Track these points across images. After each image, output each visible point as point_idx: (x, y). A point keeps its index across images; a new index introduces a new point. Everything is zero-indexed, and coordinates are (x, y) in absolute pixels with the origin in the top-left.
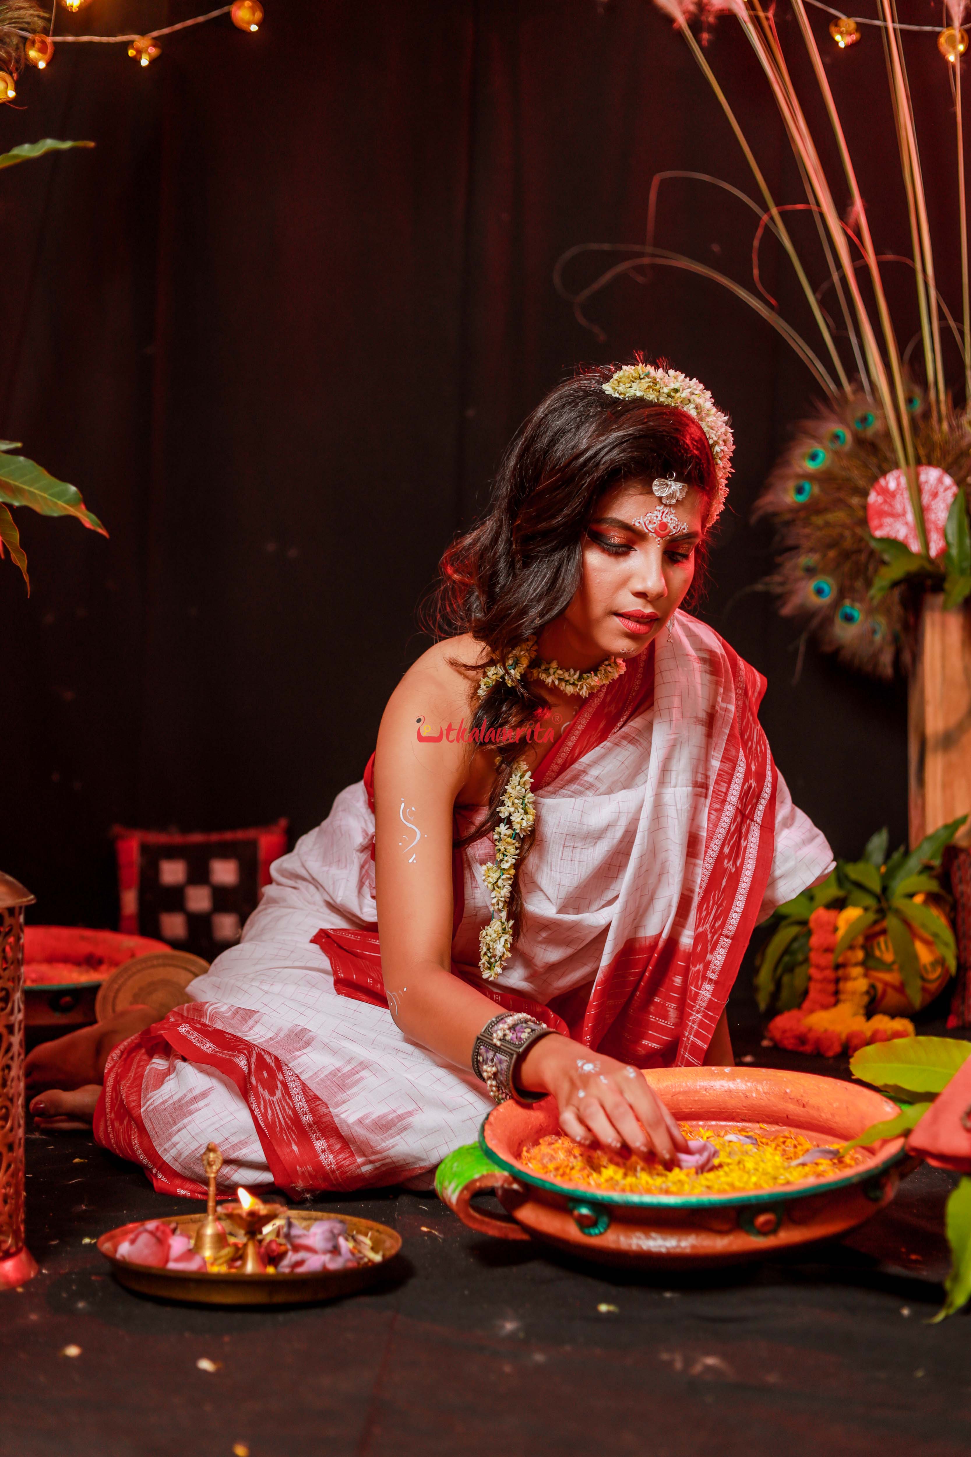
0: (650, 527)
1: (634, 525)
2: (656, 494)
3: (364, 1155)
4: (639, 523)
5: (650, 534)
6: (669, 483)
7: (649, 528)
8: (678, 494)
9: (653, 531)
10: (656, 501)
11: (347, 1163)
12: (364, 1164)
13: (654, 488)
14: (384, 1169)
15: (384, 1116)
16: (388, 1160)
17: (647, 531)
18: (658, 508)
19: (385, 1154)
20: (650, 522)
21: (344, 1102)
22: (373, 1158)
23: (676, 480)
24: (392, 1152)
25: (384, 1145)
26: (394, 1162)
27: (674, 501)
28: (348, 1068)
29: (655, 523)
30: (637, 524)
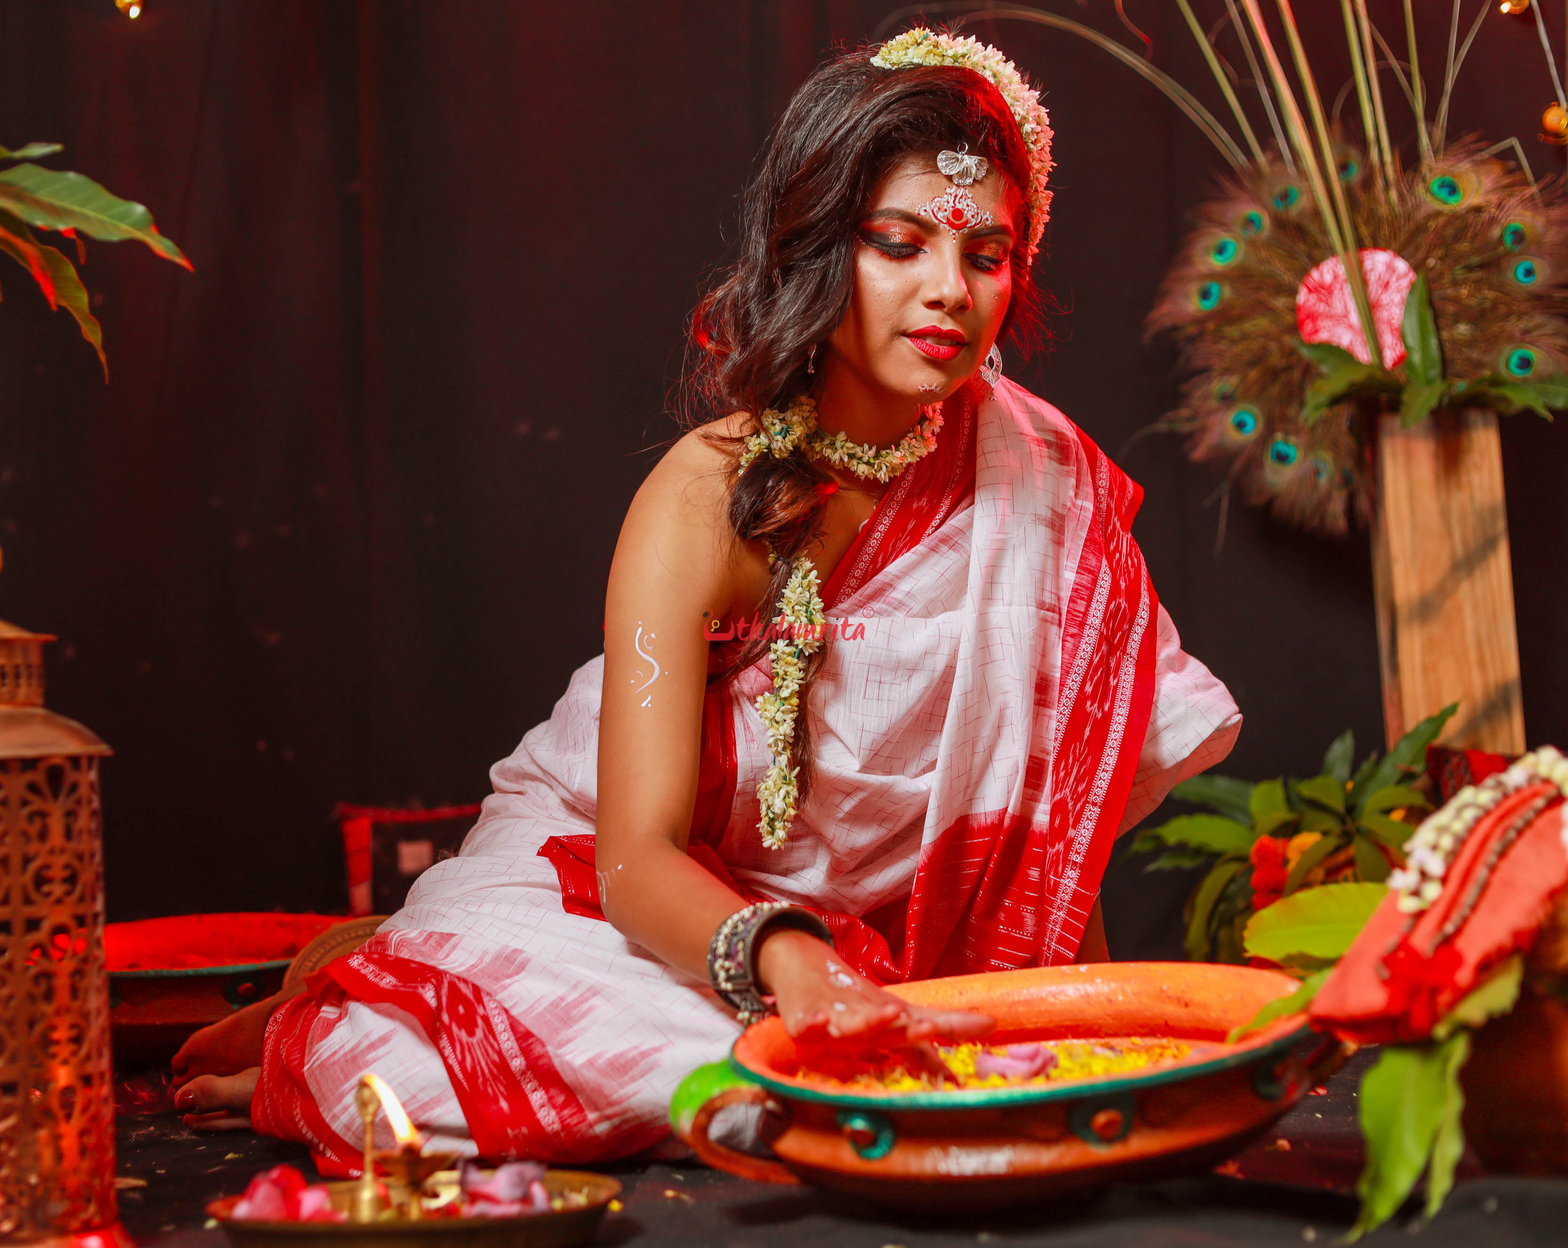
0: (940, 215)
1: (919, 214)
2: (943, 171)
3: (596, 1108)
4: (925, 211)
5: (942, 225)
6: (960, 156)
7: (939, 217)
8: (974, 171)
9: (945, 221)
10: (945, 182)
11: (573, 1121)
12: (598, 1121)
13: (940, 164)
14: (625, 1127)
15: (622, 1054)
16: (630, 1115)
17: (936, 221)
18: (948, 191)
19: (625, 1105)
20: (939, 209)
21: (569, 1041)
22: (609, 1111)
23: (970, 153)
24: (634, 1102)
25: (622, 1092)
26: (637, 1117)
27: (969, 181)
28: (574, 995)
29: (946, 210)
30: (923, 213)
